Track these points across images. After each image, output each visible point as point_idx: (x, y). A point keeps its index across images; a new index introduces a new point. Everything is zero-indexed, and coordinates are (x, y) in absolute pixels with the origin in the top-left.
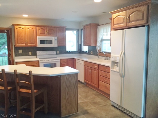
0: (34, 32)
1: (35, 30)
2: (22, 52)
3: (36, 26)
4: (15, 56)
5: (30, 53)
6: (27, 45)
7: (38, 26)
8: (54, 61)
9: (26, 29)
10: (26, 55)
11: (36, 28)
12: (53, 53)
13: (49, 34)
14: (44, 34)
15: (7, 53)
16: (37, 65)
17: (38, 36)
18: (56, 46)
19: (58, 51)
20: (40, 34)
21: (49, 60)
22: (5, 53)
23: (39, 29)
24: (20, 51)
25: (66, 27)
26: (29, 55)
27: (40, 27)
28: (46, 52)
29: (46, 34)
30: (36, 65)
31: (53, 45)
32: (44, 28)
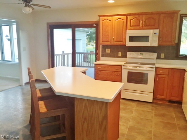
0: (123, 24)
1: (125, 21)
2: (109, 52)
3: (127, 15)
4: (102, 56)
5: (120, 54)
6: (113, 43)
7: (130, 15)
8: (145, 69)
9: (114, 20)
10: (114, 57)
11: (127, 18)
12: (152, 57)
13: (145, 26)
14: (137, 26)
15: (95, 52)
16: (119, 71)
17: (129, 30)
18: (155, 44)
19: (163, 54)
20: (132, 26)
21: (136, 67)
22: (93, 52)
23: (131, 20)
24: (108, 51)
25: (179, 11)
26: (118, 57)
27: (133, 16)
28: (140, 54)
29: (141, 25)
30: (117, 71)
31: (150, 43)
32: (139, 16)
